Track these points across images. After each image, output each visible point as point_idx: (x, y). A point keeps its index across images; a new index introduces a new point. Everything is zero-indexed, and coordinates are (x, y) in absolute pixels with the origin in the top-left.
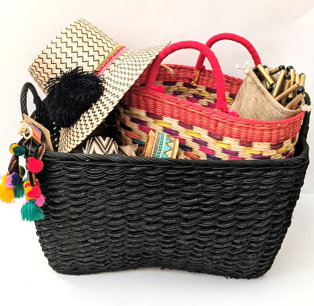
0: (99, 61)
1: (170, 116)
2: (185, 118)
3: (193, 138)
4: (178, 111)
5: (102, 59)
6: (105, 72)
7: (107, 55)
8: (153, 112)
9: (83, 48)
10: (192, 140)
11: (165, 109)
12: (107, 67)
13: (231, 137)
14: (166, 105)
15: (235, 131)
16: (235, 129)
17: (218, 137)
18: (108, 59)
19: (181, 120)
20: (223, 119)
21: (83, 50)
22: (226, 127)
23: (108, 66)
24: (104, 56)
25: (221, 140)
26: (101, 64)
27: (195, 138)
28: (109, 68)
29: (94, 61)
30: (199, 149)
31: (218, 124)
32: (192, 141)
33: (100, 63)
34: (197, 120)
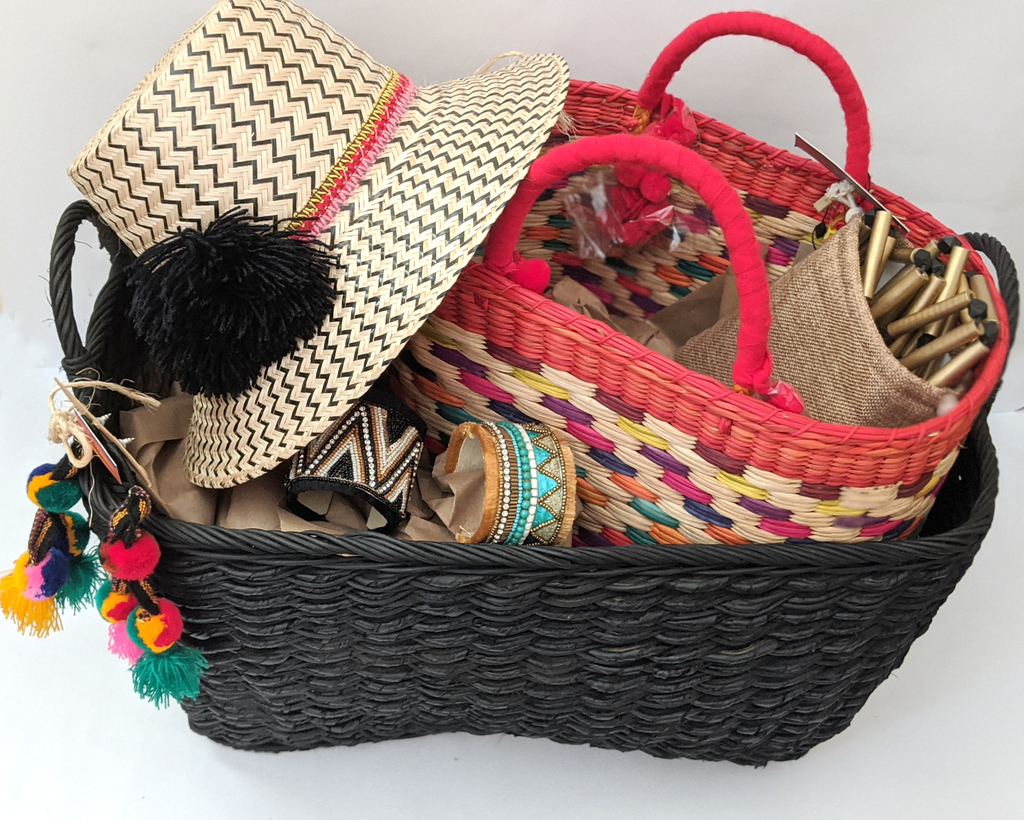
0: (312, 175)
1: (568, 369)
2: (619, 385)
3: (641, 444)
4: (595, 361)
5: (323, 168)
6: (337, 218)
7: (340, 146)
8: (510, 345)
9: (254, 130)
10: (639, 448)
11: (552, 347)
12: (343, 197)
13: (774, 470)
14: (557, 338)
15: (790, 458)
16: (789, 454)
17: (728, 463)
18: (344, 164)
19: (605, 389)
20: (755, 422)
21: (254, 138)
22: (762, 442)
23: (347, 197)
24: (331, 152)
25: (740, 472)
26: (321, 189)
27: (650, 447)
28: (350, 201)
29: (296, 176)
30: (661, 476)
31: (733, 428)
32: (638, 451)
33: (317, 186)
34: (660, 402)
